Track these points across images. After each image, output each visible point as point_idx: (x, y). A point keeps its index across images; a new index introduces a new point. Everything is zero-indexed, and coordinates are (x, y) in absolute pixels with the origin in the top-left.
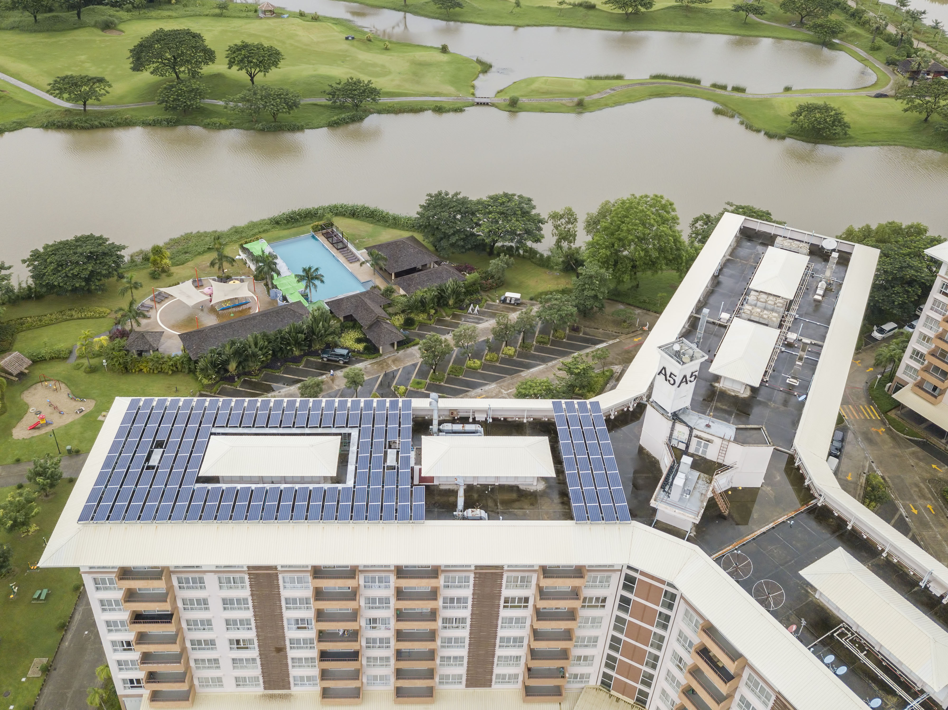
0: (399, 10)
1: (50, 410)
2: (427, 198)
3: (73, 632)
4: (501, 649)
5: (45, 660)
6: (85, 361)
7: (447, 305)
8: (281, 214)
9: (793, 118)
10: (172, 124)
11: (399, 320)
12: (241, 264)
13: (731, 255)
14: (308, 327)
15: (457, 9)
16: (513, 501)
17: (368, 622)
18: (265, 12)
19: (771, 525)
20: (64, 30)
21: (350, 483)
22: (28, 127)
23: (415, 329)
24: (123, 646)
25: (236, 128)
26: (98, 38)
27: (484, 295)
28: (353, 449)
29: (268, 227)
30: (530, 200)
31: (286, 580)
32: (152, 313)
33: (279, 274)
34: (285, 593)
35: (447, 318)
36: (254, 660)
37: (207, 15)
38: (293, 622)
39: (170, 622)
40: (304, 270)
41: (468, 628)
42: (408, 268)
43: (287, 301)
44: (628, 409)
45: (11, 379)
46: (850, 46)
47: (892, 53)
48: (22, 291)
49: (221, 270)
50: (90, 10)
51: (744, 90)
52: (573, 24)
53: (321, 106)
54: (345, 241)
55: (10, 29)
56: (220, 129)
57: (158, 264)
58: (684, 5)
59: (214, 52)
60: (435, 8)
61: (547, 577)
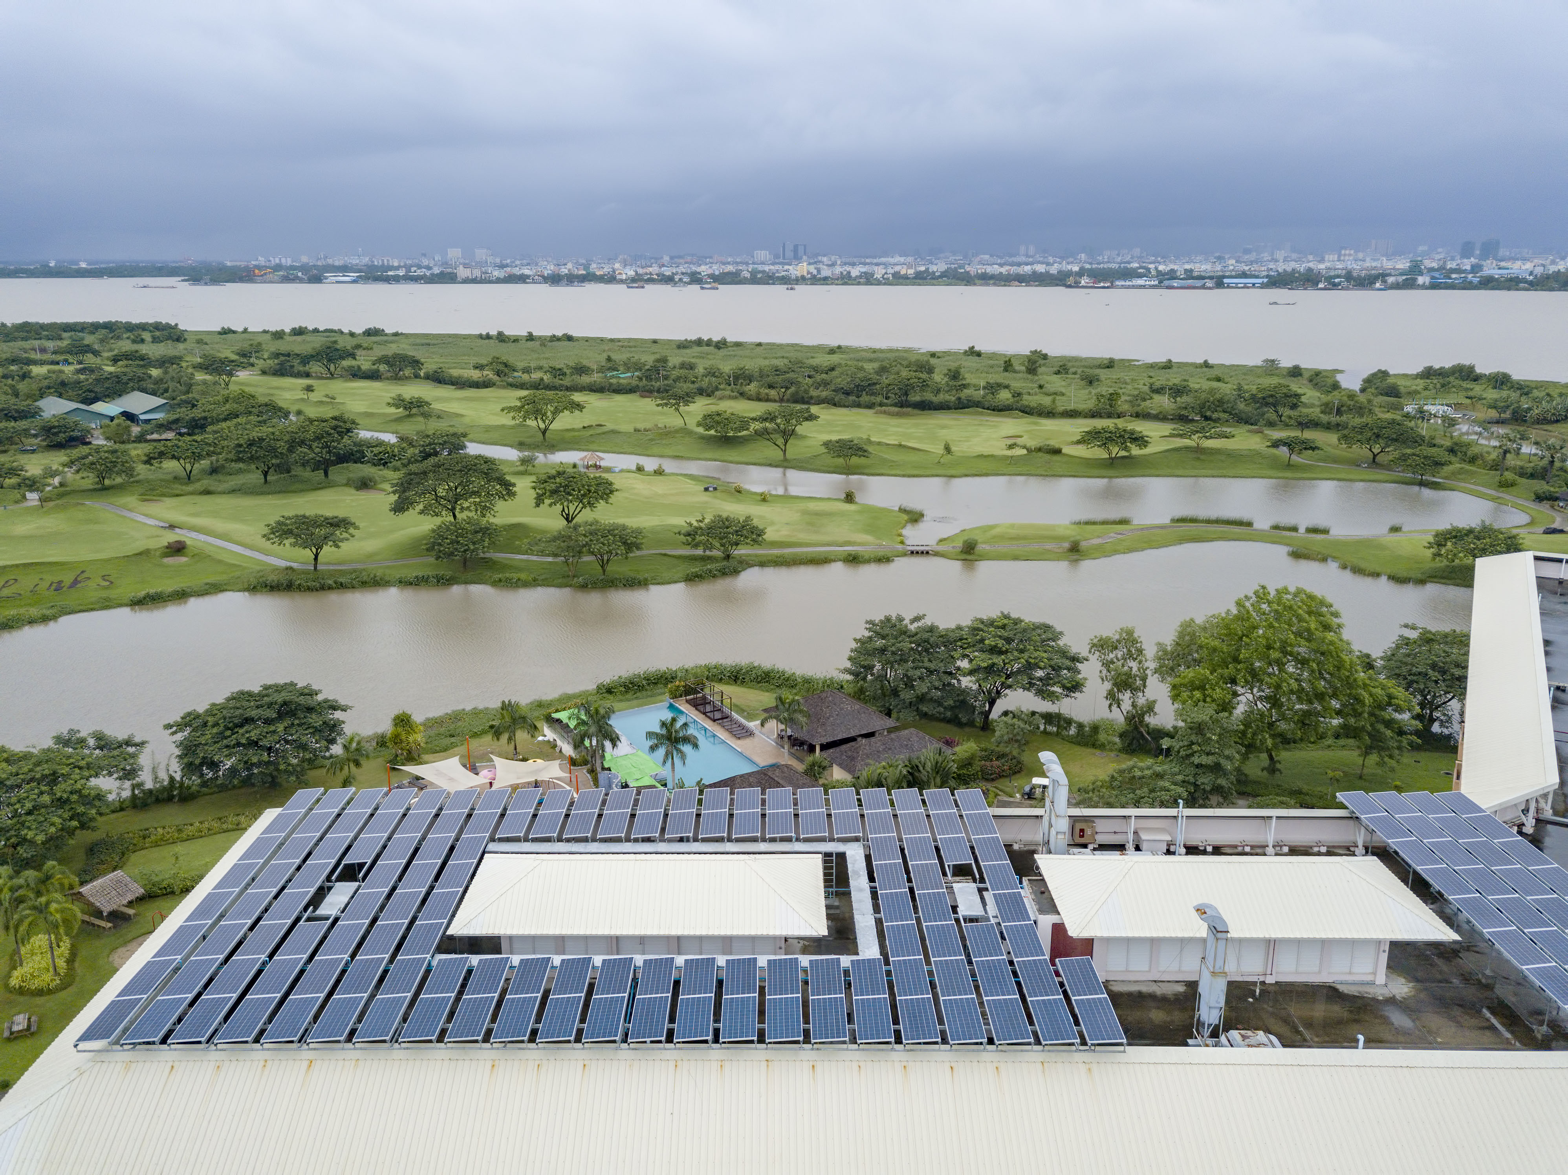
0: (776, 466)
2: (867, 626)
8: (616, 678)
9: (1432, 550)
10: (444, 582)
12: (547, 749)
15: (862, 460)
20: (302, 491)
21: (870, 950)
22: (226, 590)
25: (543, 585)
26: (349, 497)
27: (991, 787)
29: (595, 698)
30: (1049, 626)
33: (615, 741)
40: (663, 724)
42: (845, 736)
45: (99, 926)
46: (1463, 484)
47: (1541, 486)
48: (158, 786)
49: (512, 746)
50: (343, 468)
51: (1326, 531)
52: (1033, 472)
53: (674, 557)
54: (726, 710)
55: (229, 493)
56: (517, 587)
57: (401, 741)
58: (1193, 444)
59: (514, 485)
60: (828, 459)
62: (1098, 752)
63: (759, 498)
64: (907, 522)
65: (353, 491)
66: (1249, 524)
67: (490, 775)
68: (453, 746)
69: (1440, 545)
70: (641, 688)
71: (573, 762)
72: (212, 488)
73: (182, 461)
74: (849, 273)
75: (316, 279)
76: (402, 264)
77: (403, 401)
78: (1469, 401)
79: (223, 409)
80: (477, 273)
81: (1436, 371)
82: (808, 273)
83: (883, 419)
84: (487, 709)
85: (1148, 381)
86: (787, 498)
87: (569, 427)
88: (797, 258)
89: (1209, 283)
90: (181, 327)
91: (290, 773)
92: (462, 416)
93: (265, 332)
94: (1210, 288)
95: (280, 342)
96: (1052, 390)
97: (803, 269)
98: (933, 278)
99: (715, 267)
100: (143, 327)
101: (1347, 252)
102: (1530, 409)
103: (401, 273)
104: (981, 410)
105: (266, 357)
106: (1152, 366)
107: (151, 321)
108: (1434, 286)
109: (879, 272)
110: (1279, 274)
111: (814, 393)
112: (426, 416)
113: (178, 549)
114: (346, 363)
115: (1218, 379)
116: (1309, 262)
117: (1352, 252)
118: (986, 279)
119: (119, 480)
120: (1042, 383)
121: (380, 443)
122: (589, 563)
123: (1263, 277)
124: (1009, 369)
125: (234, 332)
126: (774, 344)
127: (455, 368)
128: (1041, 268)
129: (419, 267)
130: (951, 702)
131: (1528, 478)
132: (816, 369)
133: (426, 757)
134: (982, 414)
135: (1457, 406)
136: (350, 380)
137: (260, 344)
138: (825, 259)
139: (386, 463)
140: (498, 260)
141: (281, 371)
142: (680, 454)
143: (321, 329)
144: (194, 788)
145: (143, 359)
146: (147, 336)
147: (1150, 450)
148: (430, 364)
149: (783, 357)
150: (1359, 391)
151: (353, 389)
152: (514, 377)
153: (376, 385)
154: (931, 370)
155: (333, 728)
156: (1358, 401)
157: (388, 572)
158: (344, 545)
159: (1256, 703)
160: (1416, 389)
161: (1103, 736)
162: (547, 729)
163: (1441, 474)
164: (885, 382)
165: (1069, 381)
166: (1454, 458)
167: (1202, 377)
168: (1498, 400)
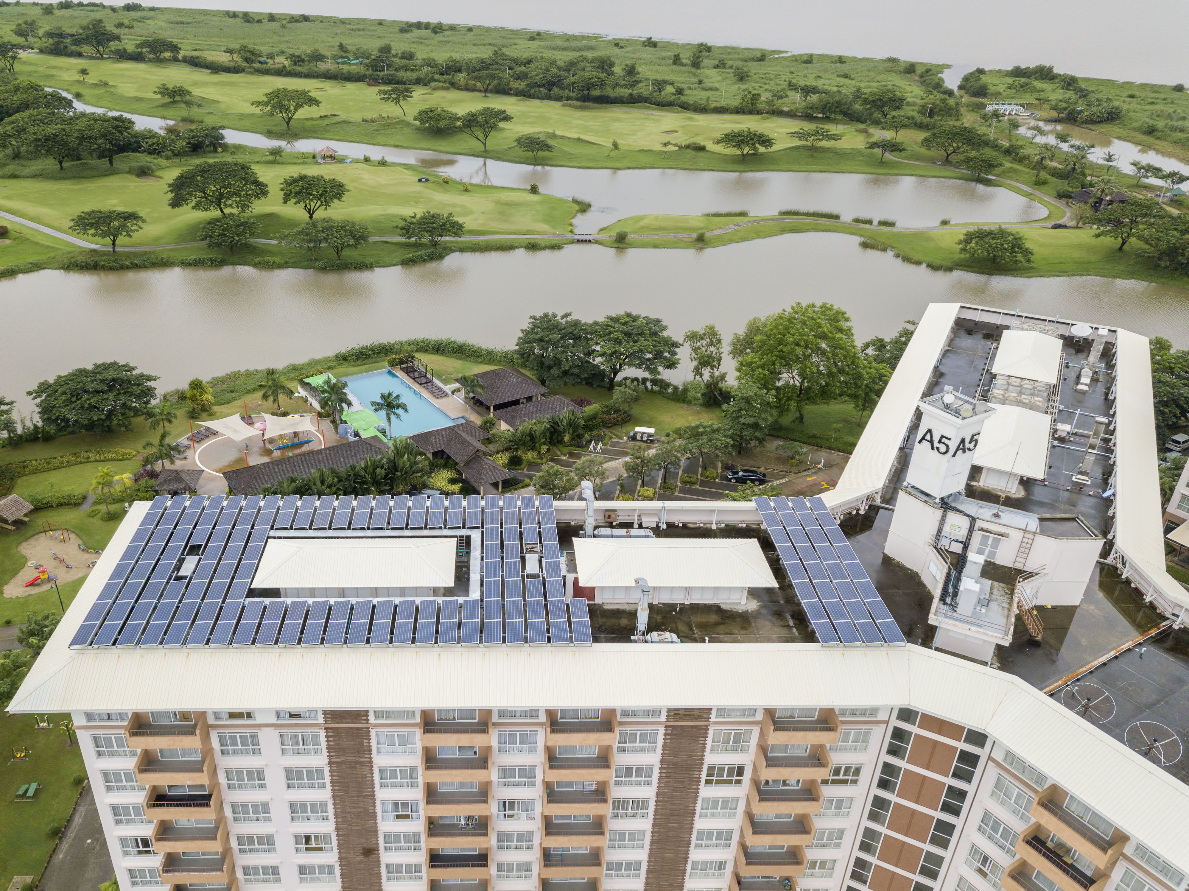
0: (478, 156)
1: (55, 563)
2: (531, 321)
3: (70, 840)
4: (698, 850)
5: (29, 879)
6: (103, 508)
7: (561, 442)
8: (349, 349)
9: (961, 246)
10: (217, 263)
11: (503, 459)
12: (301, 402)
13: (949, 346)
14: (389, 460)
15: (546, 153)
16: (716, 624)
17: (502, 808)
18: (324, 158)
19: (1112, 654)
20: (94, 177)
21: (475, 594)
22: (46, 268)
23: (523, 469)
24: (138, 847)
25: (293, 267)
26: (132, 184)
27: (608, 432)
28: (476, 553)
29: (334, 364)
30: (658, 321)
31: (382, 740)
32: (189, 453)
33: (349, 404)
34: (380, 761)
35: (563, 458)
36: (331, 869)
37: (258, 162)
38: (390, 807)
39: (207, 805)
40: (383, 396)
41: (651, 816)
42: (511, 399)
43: (360, 437)
44: (857, 513)
45: (7, 529)
46: (1009, 182)
47: (1063, 186)
48: (26, 431)
49: (276, 405)
50: (124, 156)
51: (892, 224)
52: (680, 166)
53: (393, 243)
54: (429, 376)
55: (32, 177)
56: (273, 268)
57: (197, 399)
58: (809, 144)
59: (266, 185)
60: (520, 152)
61: (776, 730)
62: (685, 406)
63: (462, 188)
64: (577, 212)
65: (134, 178)
66: (837, 217)
67: (262, 427)
68: (233, 399)
69: (967, 242)
70: (368, 357)
71: (320, 415)
72: (18, 173)
77: (167, 89)
78: (1038, 102)
79: (15, 98)
81: (1022, 70)
83: (569, 111)
84: (256, 371)
85: (788, 77)
86: (486, 188)
87: (309, 117)
91: (120, 425)
92: (218, 102)
95: (50, 17)
96: (709, 85)
102: (1081, 111)
104: (647, 105)
105: (40, 35)
106: (795, 59)
111: (514, 85)
112: (189, 104)
114: (113, 45)
115: (846, 76)
120: (701, 78)
121: (151, 135)
122: (327, 249)
124: (678, 62)
126: (483, 28)
127: (208, 50)
130: (586, 375)
131: (1057, 178)
132: (516, 61)
134: (648, 108)
135: (1027, 106)
136: (117, 61)
137: (33, 23)
139: (160, 152)
141: (58, 50)
143: (85, 2)
144: (52, 433)
147: (775, 148)
148: (186, 48)
149: (490, 44)
150: (956, 89)
151: (121, 70)
152: (261, 63)
153: (141, 66)
154: (612, 65)
155: (149, 393)
156: (951, 102)
157: (172, 254)
158: (135, 235)
159: (793, 378)
160: (1001, 88)
161: (691, 394)
162: (300, 389)
163: (994, 172)
164: (573, 79)
165: (725, 75)
166: (1008, 158)
167: (833, 73)
168: (1061, 101)
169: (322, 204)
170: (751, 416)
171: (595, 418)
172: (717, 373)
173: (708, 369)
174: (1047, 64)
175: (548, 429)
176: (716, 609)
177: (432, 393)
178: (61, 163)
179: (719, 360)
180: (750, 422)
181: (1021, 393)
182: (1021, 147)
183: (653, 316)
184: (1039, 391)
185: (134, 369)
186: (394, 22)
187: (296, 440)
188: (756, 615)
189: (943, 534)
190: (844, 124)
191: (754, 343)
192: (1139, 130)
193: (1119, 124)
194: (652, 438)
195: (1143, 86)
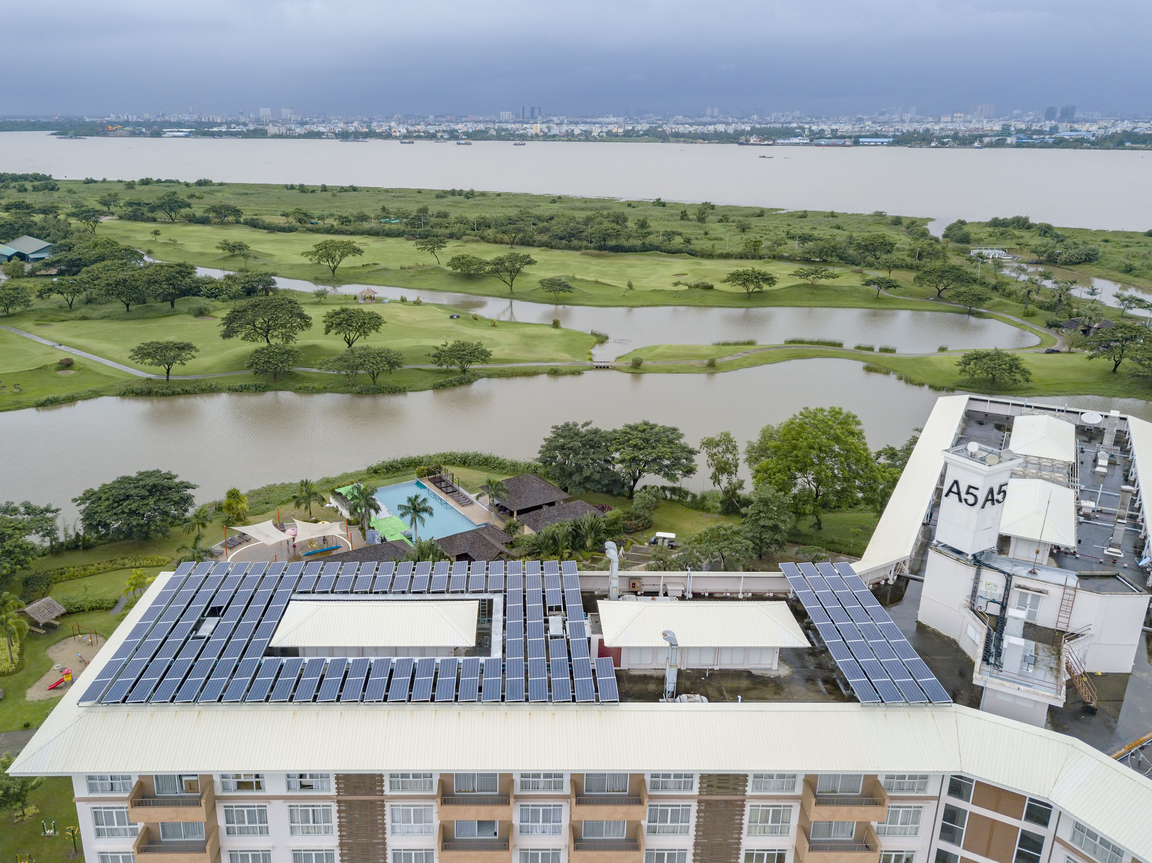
0: (505, 298)
1: (79, 665)
2: (553, 430)
7: (583, 547)
8: (381, 462)
9: (960, 368)
10: (261, 389)
12: (332, 513)
13: (962, 434)
15: (567, 294)
16: (748, 689)
18: (365, 299)
20: (156, 317)
21: (496, 653)
22: (104, 395)
25: (331, 392)
26: (190, 323)
27: (629, 538)
28: (498, 616)
29: (365, 477)
30: (674, 430)
31: (396, 819)
32: (221, 558)
33: (378, 510)
34: (394, 842)
35: (585, 563)
37: (305, 302)
40: (410, 500)
42: (534, 505)
43: (386, 541)
44: (886, 584)
45: (37, 633)
46: (999, 314)
47: (1052, 316)
48: (68, 539)
49: (308, 512)
50: (185, 300)
51: (893, 351)
52: (691, 303)
53: (425, 370)
54: (455, 485)
55: (101, 319)
56: (313, 393)
57: (233, 508)
58: (809, 282)
59: (310, 318)
60: (544, 294)
61: (818, 803)
62: (704, 514)
63: (490, 324)
64: (596, 343)
65: (193, 318)
66: (840, 345)
67: (293, 533)
68: (268, 510)
69: (966, 364)
70: (398, 469)
71: (349, 523)
72: (87, 315)
73: (65, 295)
74: (573, 131)
75: (158, 134)
76: (224, 121)
77: (228, 245)
78: (1018, 247)
79: (93, 252)
80: (283, 130)
81: (1000, 221)
82: (541, 131)
83: (587, 259)
84: (291, 484)
85: (786, 228)
86: (512, 323)
87: (352, 265)
88: (533, 118)
89: (848, 142)
90: (54, 177)
91: (158, 531)
92: (273, 255)
93: (120, 182)
94: (849, 146)
95: (131, 191)
96: (714, 236)
97: (536, 128)
98: (637, 136)
99: (469, 125)
100: (25, 178)
101: (959, 115)
102: (1060, 254)
103: (224, 129)
104: (659, 252)
105: (121, 205)
106: (791, 215)
107: (31, 173)
108: (1019, 145)
109: (596, 130)
110: (903, 134)
111: (538, 238)
112: (246, 256)
113: (67, 364)
114: (184, 211)
115: (839, 228)
116: (928, 122)
117: (962, 115)
118: (678, 137)
119: (18, 309)
120: (707, 230)
121: (212, 281)
122: (363, 375)
123: (890, 137)
124: (685, 218)
125: (96, 182)
126: (510, 194)
127: (267, 214)
128: (721, 128)
129: (238, 124)
130: (607, 482)
131: (1045, 310)
132: (539, 218)
133: (250, 518)
134: (659, 255)
135: (1009, 251)
136: (186, 225)
137: (116, 195)
138: (555, 119)
139: (216, 296)
140: (299, 118)
141: (134, 217)
142: (434, 287)
143: (163, 180)
144: (92, 540)
145: (28, 207)
146: (28, 185)
147: (777, 287)
148: (247, 213)
149: (516, 206)
150: (941, 238)
151: (189, 232)
152: (312, 223)
153: (207, 228)
154: (625, 220)
155: (187, 500)
156: (938, 247)
157: (220, 381)
158: (188, 363)
159: (809, 483)
160: (983, 236)
161: (709, 503)
162: (332, 500)
163: (984, 306)
164: (590, 231)
165: (728, 228)
166: (996, 294)
167: (826, 226)
168: (1040, 246)
169: (360, 335)
170: (770, 519)
171: (616, 523)
172: (734, 480)
173: (725, 476)
174: (1023, 215)
175: (570, 533)
176: (748, 674)
177: (457, 501)
178: (128, 305)
179: (736, 466)
180: (770, 524)
181: (1040, 469)
182: (1008, 284)
183: (669, 425)
184: (1058, 468)
185: (175, 477)
186: (432, 190)
187: (325, 547)
188: (788, 680)
189: (978, 594)
190: (841, 266)
191: (768, 449)
192: (1117, 269)
193: (1097, 264)
194: (673, 544)
195: (1115, 233)
